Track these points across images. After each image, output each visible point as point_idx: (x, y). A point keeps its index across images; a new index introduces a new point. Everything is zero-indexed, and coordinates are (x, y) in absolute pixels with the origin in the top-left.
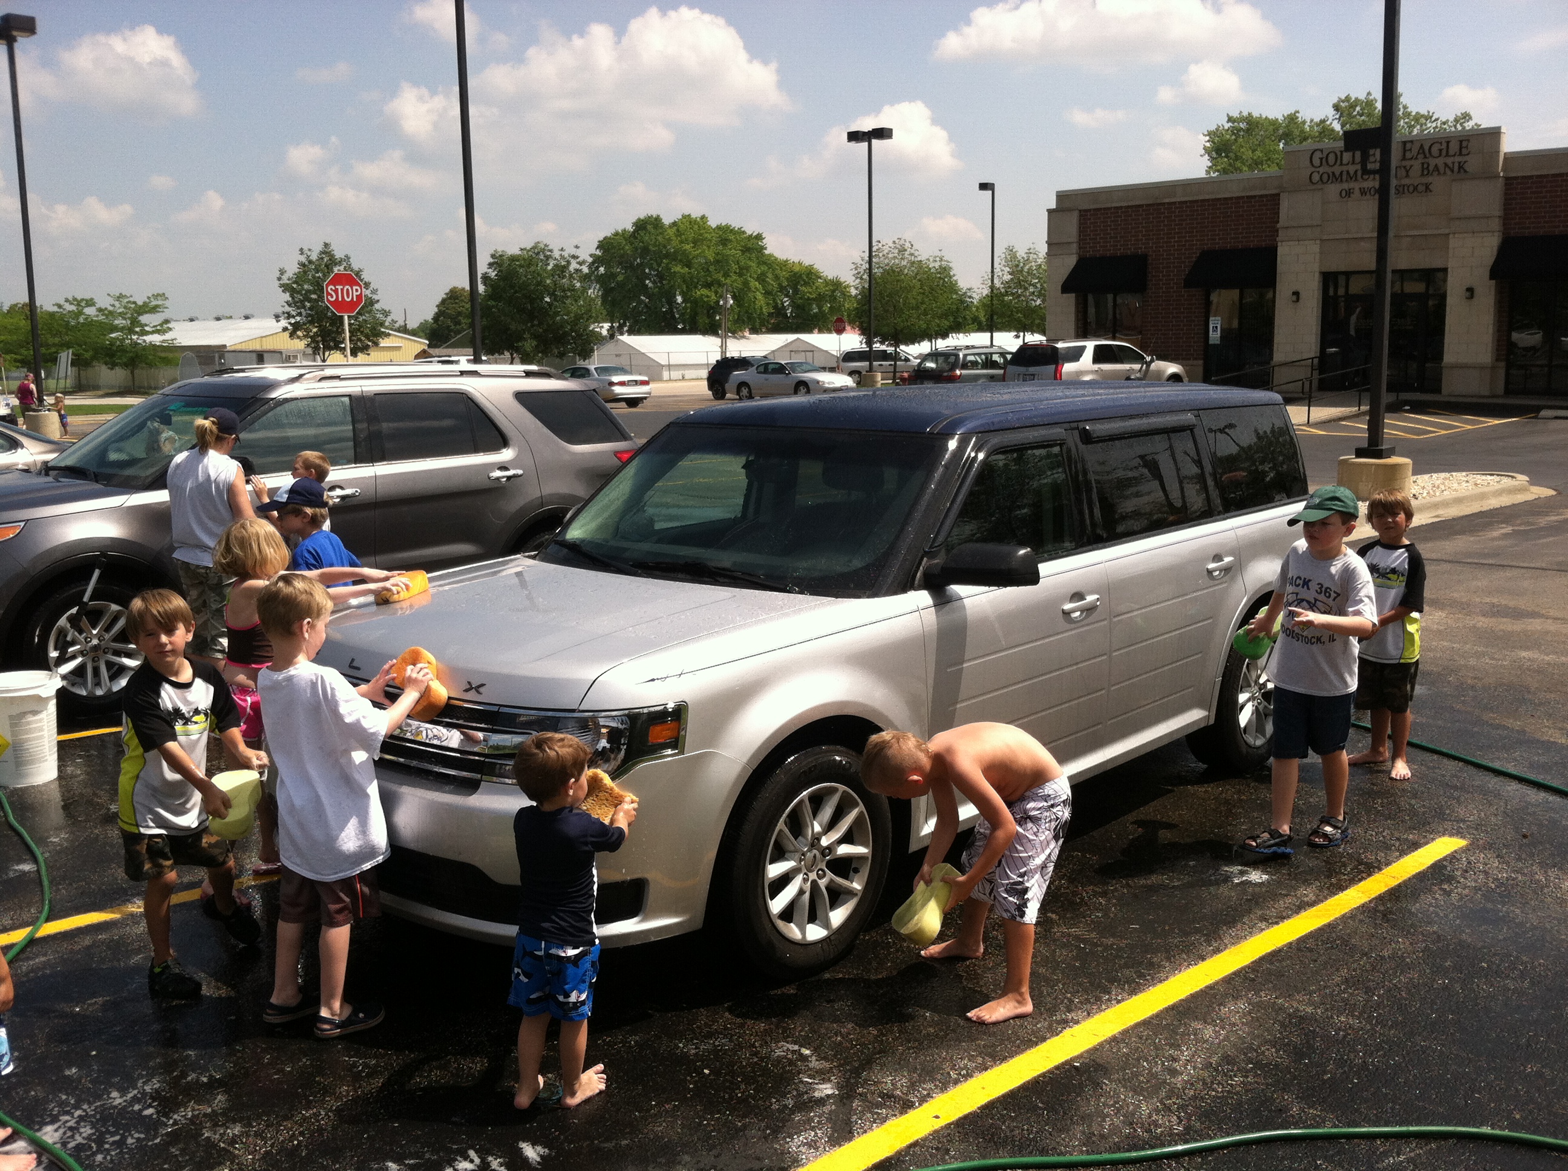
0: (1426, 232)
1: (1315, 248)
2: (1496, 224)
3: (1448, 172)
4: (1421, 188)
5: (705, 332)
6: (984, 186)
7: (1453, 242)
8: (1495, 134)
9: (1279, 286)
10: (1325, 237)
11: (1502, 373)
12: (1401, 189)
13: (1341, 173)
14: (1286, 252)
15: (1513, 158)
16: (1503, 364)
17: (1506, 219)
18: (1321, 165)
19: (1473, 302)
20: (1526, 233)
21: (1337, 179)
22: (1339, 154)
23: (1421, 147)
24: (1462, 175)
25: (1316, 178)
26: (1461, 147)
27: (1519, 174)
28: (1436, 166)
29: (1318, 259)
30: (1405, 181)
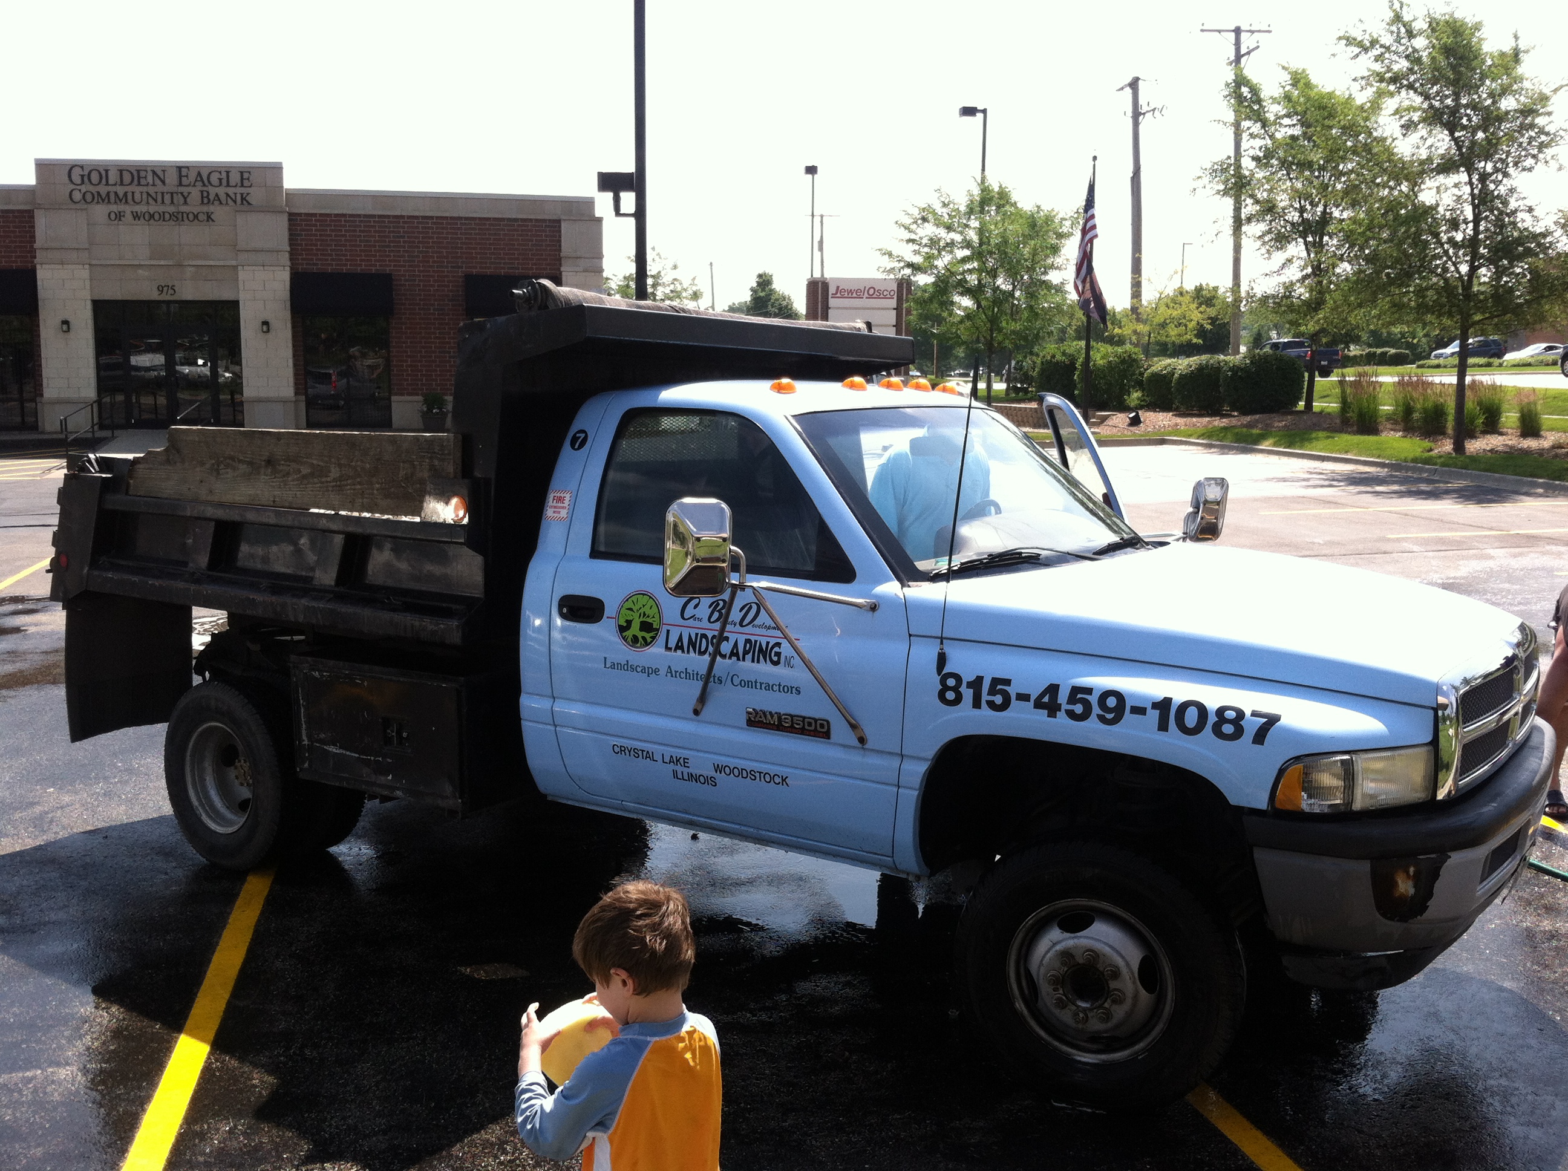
0: (212, 263)
1: (85, 273)
2: (285, 259)
3: (230, 202)
7: (242, 275)
8: (275, 170)
9: (43, 314)
10: (94, 262)
11: (303, 407)
12: (180, 216)
13: (108, 193)
14: (47, 277)
15: (294, 195)
16: (304, 398)
17: (293, 255)
18: (83, 182)
19: (270, 336)
20: (315, 269)
21: (105, 199)
22: (103, 173)
23: (199, 174)
24: (245, 207)
25: (77, 196)
26: (242, 179)
27: (303, 211)
28: (217, 195)
29: (88, 287)
30: (183, 208)
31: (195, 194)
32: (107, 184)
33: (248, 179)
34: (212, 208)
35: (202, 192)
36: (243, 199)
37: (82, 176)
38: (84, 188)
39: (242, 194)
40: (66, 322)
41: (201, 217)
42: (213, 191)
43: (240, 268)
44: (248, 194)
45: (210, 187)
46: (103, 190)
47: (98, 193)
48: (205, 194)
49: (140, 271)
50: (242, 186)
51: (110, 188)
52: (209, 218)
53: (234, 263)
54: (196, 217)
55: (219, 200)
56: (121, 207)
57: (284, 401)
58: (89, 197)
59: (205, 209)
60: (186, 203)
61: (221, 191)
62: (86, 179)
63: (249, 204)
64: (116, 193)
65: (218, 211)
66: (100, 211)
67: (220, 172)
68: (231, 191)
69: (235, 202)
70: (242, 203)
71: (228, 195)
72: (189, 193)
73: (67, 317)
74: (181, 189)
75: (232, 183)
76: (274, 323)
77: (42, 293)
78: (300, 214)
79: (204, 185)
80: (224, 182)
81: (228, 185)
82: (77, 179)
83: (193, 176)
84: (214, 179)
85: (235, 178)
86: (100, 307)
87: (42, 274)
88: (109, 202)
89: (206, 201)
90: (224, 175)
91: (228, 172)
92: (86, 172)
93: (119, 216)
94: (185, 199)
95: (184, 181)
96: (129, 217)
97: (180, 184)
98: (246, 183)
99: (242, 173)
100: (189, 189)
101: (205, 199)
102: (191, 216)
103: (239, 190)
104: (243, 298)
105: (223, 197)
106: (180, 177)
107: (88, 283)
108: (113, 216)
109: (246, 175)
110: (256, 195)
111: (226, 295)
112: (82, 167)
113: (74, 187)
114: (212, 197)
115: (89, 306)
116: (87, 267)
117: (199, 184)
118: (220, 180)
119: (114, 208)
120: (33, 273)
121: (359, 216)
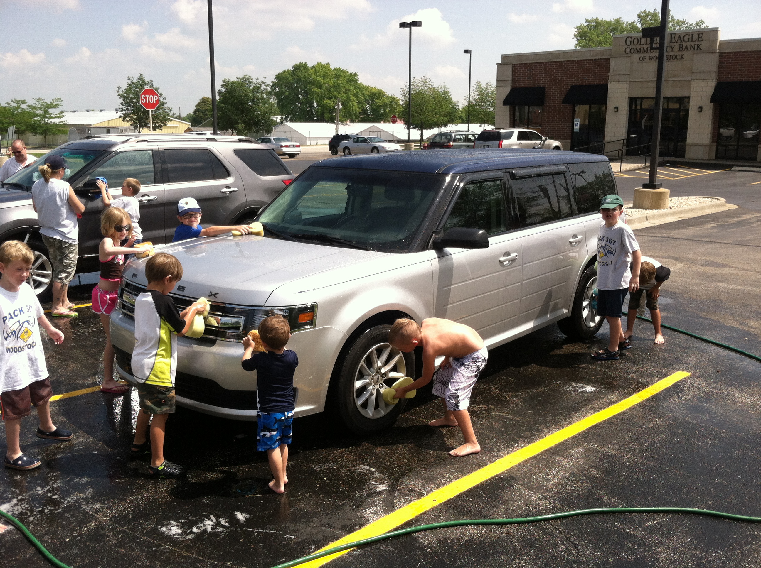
0: (680, 79)
1: (626, 85)
2: (714, 76)
3: (692, 49)
4: (679, 57)
5: (327, 122)
6: (466, 51)
7: (693, 84)
8: (715, 31)
9: (609, 104)
10: (631, 80)
11: (714, 148)
12: (669, 57)
13: (640, 49)
14: (612, 87)
15: (724, 43)
16: (715, 144)
19: (702, 113)
20: (729, 80)
22: (639, 40)
23: (680, 37)
25: (628, 50)
27: (726, 51)
28: (686, 46)
31: (677, 46)
32: (640, 44)
33: (702, 37)
34: (683, 53)
38: (631, 47)
40: (617, 108)
43: (692, 81)
44: (700, 45)
45: (684, 42)
46: (638, 47)
47: (636, 49)
48: (681, 46)
49: (649, 84)
50: (698, 41)
53: (690, 78)
54: (676, 57)
56: (645, 55)
57: (705, 146)
58: (632, 51)
59: (680, 53)
62: (632, 42)
63: (700, 49)
64: (643, 48)
65: (686, 54)
66: (636, 56)
67: (689, 35)
68: (693, 44)
69: (694, 49)
70: (697, 49)
71: (691, 46)
73: (616, 105)
75: (694, 40)
76: (704, 108)
77: (609, 95)
80: (690, 40)
82: (628, 43)
83: (677, 38)
84: (686, 39)
85: (695, 37)
86: (632, 100)
87: (610, 86)
88: (640, 52)
89: (681, 49)
91: (692, 35)
93: (644, 59)
94: (672, 49)
95: (673, 40)
96: (648, 58)
97: (671, 42)
98: (700, 39)
99: (699, 34)
100: (675, 44)
103: (696, 43)
104: (692, 95)
106: (671, 38)
107: (628, 89)
108: (641, 59)
110: (704, 45)
111: (685, 94)
112: (631, 37)
113: (626, 46)
115: (627, 99)
116: (628, 82)
117: (679, 41)
119: (642, 55)
120: (607, 86)
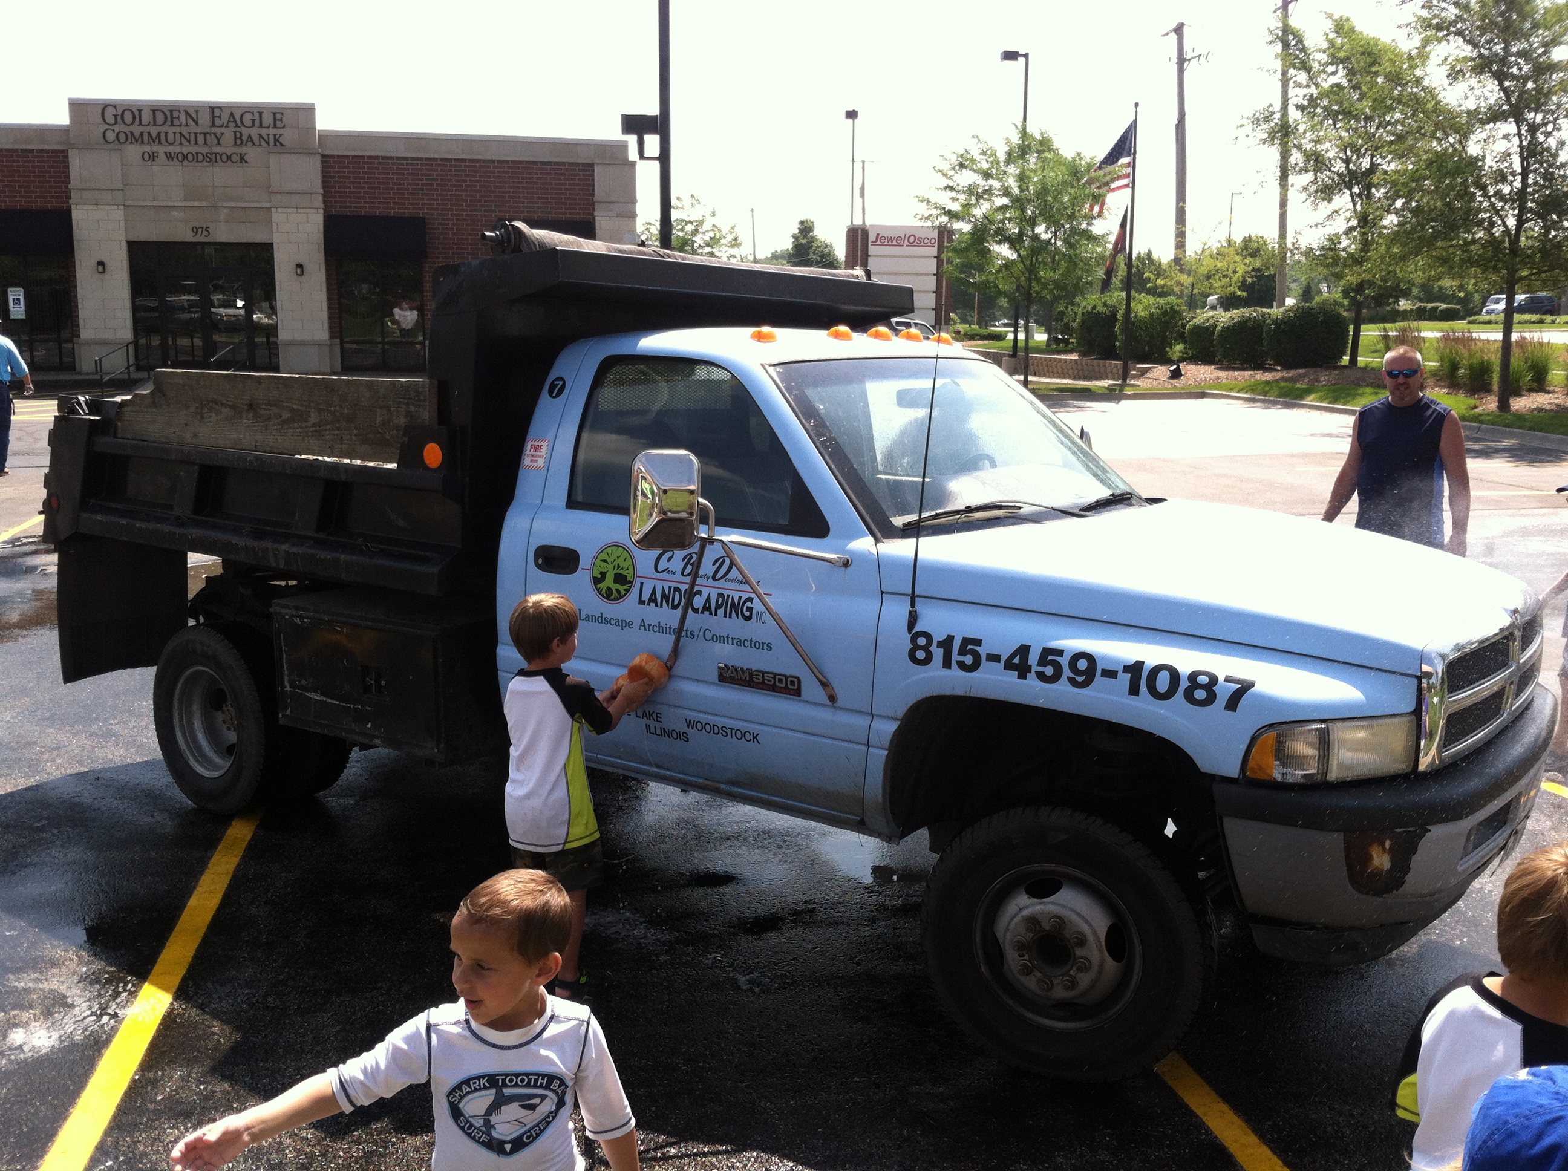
0: (245, 205)
1: (119, 214)
2: (317, 201)
3: (263, 143)
7: (277, 217)
8: (308, 110)
9: (78, 255)
10: (129, 203)
11: (338, 349)
12: (213, 157)
13: (142, 133)
14: (83, 217)
15: (329, 137)
16: (338, 341)
17: (326, 197)
18: (116, 123)
19: (304, 278)
20: (348, 212)
21: (138, 139)
22: (137, 113)
23: (232, 115)
24: (279, 148)
25: (111, 136)
26: (275, 120)
27: (336, 153)
28: (250, 136)
29: (122, 227)
30: (217, 149)
31: (228, 135)
32: (140, 124)
33: (281, 120)
34: (244, 150)
35: (235, 133)
36: (276, 140)
37: (116, 116)
38: (117, 128)
39: (275, 135)
40: (101, 263)
41: (235, 158)
42: (245, 132)
43: (273, 210)
44: (281, 135)
45: (243, 128)
46: (136, 130)
47: (132, 133)
48: (238, 135)
49: (174, 213)
50: (275, 127)
51: (142, 129)
52: (242, 159)
53: (268, 205)
54: (229, 158)
55: (252, 141)
56: (155, 148)
57: (319, 345)
58: (122, 137)
59: (239, 150)
60: (219, 144)
61: (254, 132)
62: (119, 118)
63: (282, 145)
64: (149, 133)
65: (250, 152)
66: (134, 151)
67: (253, 113)
68: (264, 132)
69: (268, 143)
70: (275, 145)
71: (260, 135)
72: (222, 134)
73: (103, 259)
74: (214, 130)
75: (265, 123)
76: (308, 267)
77: (77, 234)
78: (333, 156)
79: (237, 126)
80: (257, 122)
81: (261, 126)
82: (110, 119)
83: (225, 116)
84: (247, 119)
85: (268, 119)
86: (137, 250)
87: (78, 215)
88: (142, 142)
89: (239, 142)
90: (257, 116)
91: (260, 114)
92: (119, 113)
93: (153, 157)
94: (218, 139)
95: (218, 122)
96: (162, 156)
97: (213, 125)
98: (279, 124)
99: (274, 114)
100: (223, 130)
101: (238, 140)
102: (224, 158)
103: (272, 131)
104: (276, 240)
105: (256, 138)
106: (213, 117)
107: (122, 223)
108: (146, 156)
109: (278, 116)
110: (289, 137)
111: (259, 237)
112: (115, 107)
113: (107, 127)
114: (244, 138)
115: (124, 245)
116: (122, 207)
117: (232, 124)
118: (253, 121)
119: (147, 148)
120: (68, 214)
121: (392, 158)
